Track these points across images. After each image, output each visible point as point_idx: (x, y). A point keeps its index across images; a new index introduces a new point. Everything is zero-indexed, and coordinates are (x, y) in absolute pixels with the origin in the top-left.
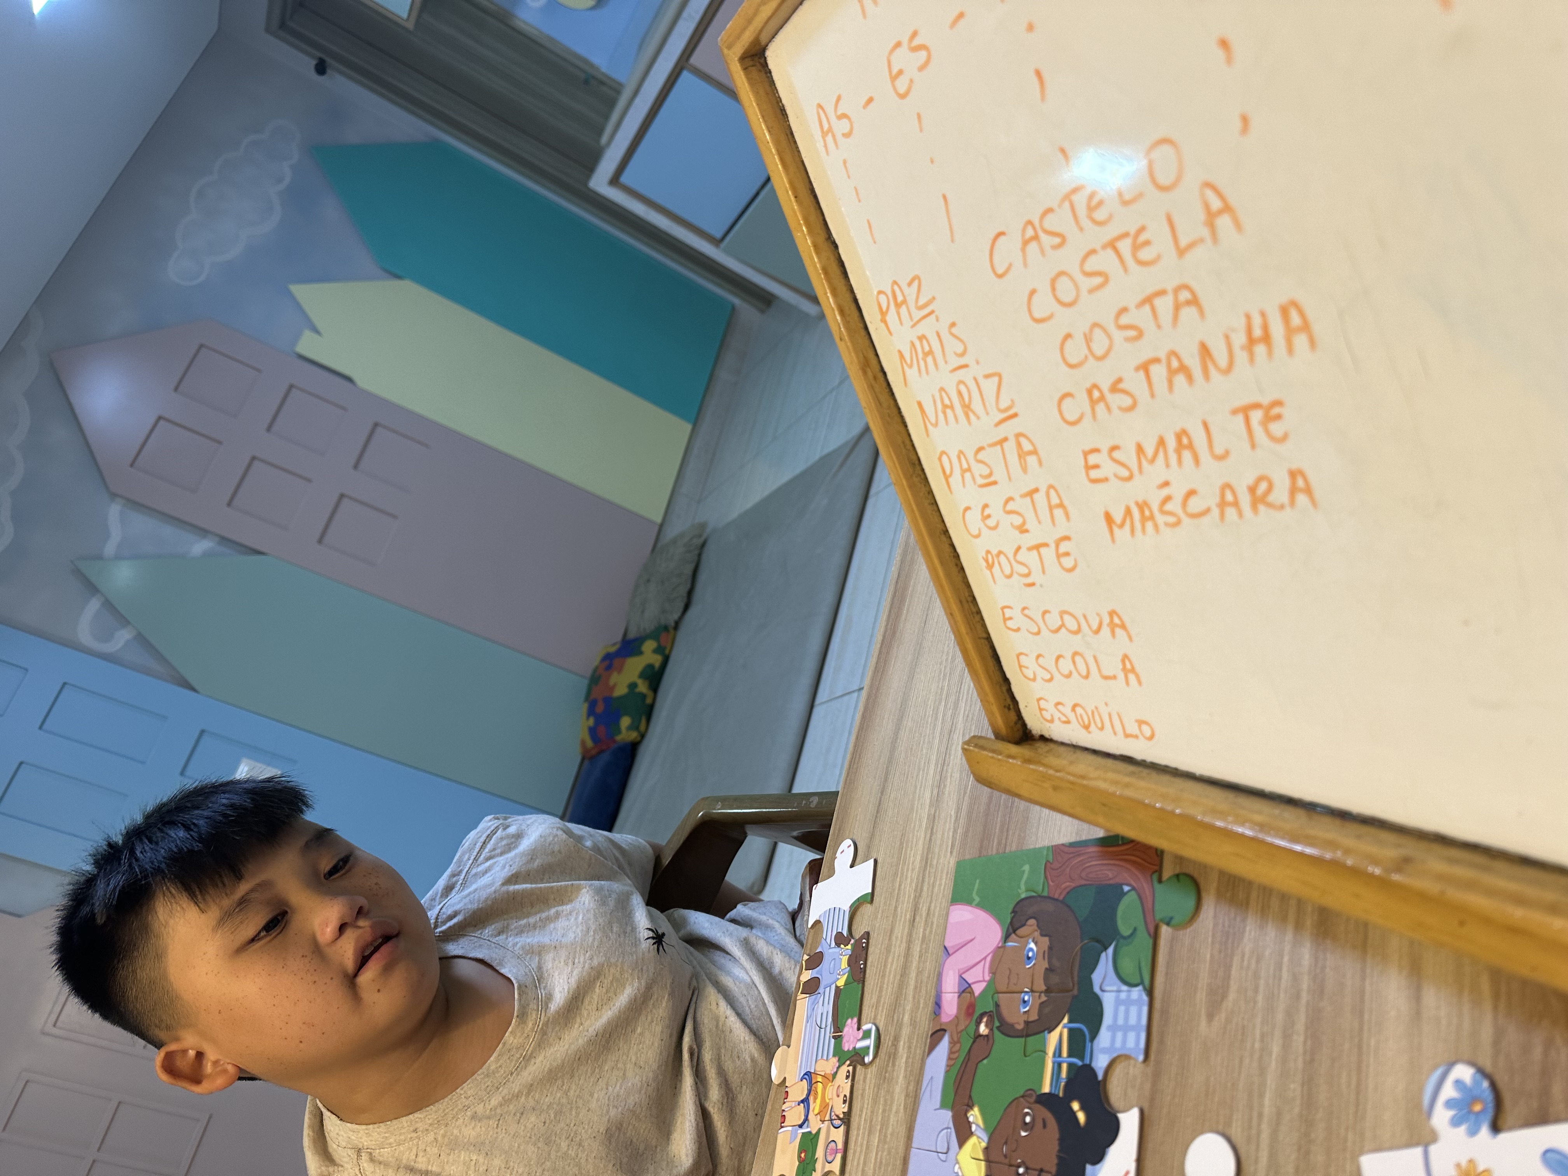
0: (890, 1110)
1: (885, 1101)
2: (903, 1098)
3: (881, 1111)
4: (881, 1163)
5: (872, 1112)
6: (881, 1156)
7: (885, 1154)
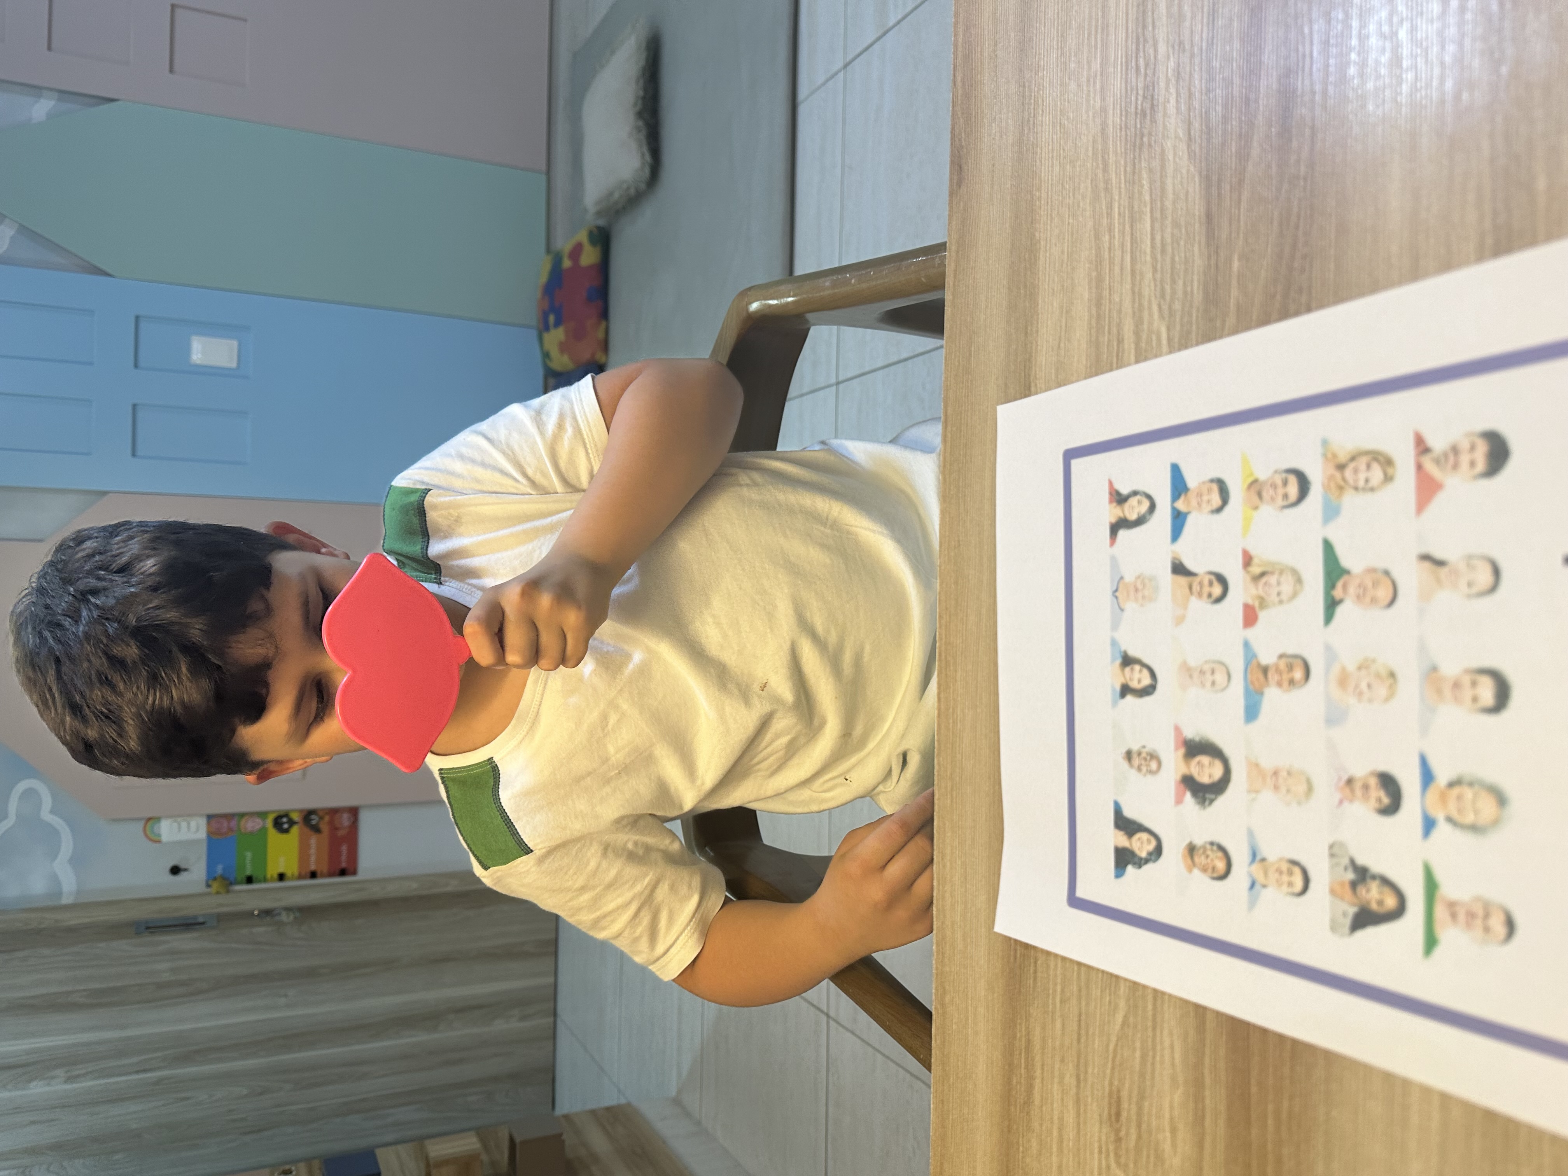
0: (1163, 177)
1: (1151, 171)
2: (1185, 148)
3: (1146, 187)
4: (1163, 245)
5: (1131, 198)
6: (1162, 237)
7: (1169, 230)
